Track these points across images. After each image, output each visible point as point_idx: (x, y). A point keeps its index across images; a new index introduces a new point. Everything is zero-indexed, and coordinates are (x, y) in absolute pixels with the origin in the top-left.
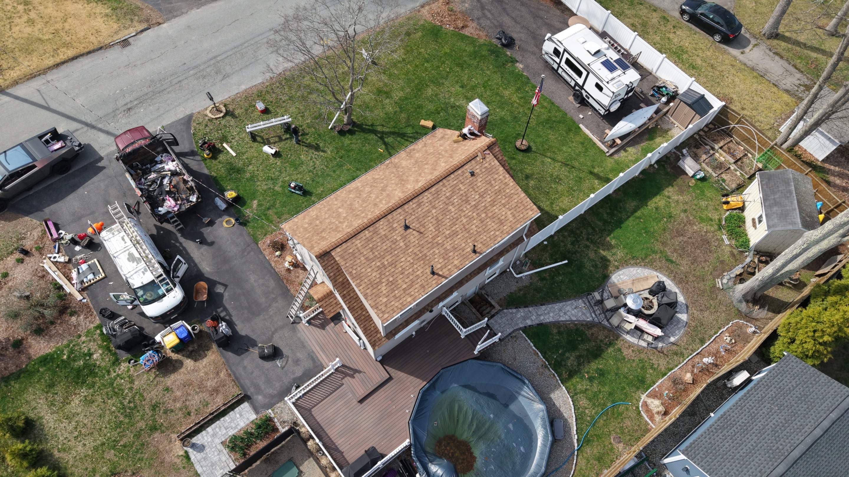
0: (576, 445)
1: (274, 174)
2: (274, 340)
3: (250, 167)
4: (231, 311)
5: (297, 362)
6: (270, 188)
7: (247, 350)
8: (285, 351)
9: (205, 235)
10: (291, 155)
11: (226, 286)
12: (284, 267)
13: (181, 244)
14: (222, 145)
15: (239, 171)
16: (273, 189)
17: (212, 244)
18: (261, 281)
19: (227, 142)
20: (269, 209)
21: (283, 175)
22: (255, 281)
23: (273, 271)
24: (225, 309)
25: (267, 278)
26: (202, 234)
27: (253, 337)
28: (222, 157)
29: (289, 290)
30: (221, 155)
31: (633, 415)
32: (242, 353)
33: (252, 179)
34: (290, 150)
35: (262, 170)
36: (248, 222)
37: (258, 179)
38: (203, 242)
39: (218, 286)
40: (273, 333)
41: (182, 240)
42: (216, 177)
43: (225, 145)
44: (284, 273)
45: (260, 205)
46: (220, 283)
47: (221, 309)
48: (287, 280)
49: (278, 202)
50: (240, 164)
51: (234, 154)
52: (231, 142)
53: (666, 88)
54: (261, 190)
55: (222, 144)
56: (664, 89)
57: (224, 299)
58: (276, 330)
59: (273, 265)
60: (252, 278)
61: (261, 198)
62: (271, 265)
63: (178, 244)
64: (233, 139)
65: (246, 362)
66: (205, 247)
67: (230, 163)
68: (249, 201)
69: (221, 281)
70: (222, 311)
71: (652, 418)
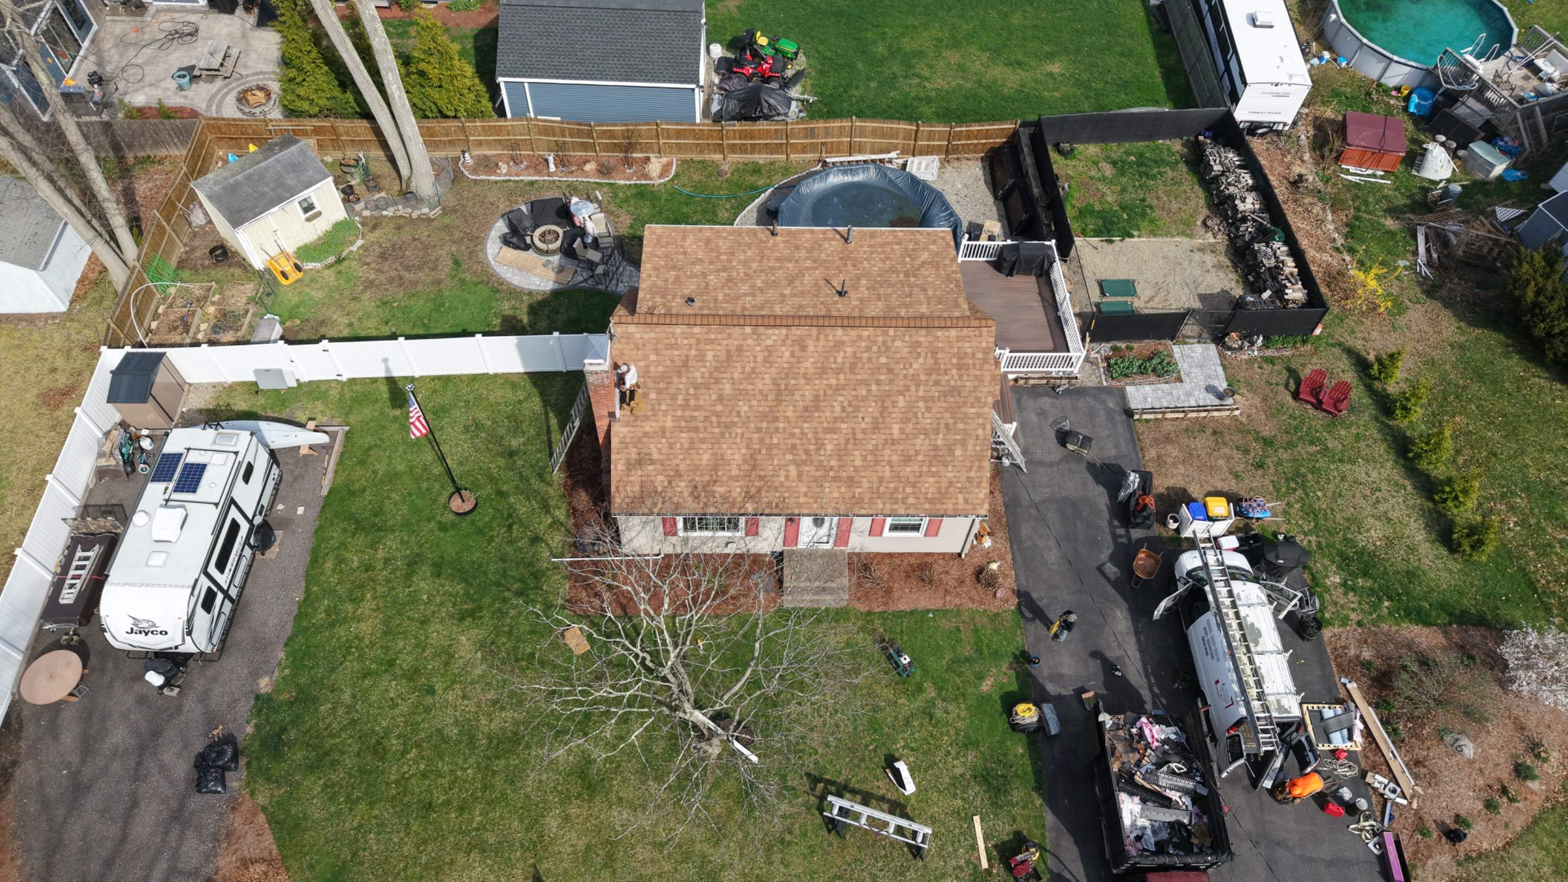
0: (769, 191)
1: (921, 725)
2: (1060, 455)
3: (958, 771)
4: (1107, 530)
5: (1042, 413)
6: (944, 700)
7: (1105, 464)
8: (1052, 435)
9: (1101, 678)
10: (867, 746)
11: (1100, 569)
12: (994, 542)
13: (1151, 690)
14: (991, 866)
15: (984, 777)
16: (939, 695)
17: (1096, 654)
18: (1041, 543)
19: (977, 866)
20: (967, 660)
21: (905, 711)
22: (1050, 550)
23: (1015, 547)
24: (1115, 537)
25: (1030, 543)
26: (1106, 684)
27: (1087, 475)
28: (1005, 831)
29: (1006, 505)
30: (1006, 838)
31: (684, 180)
32: (1113, 465)
33: (969, 744)
34: (863, 760)
35: (938, 747)
36: (1015, 657)
37: (957, 734)
38: (1109, 667)
39: (1112, 577)
40: (1058, 464)
41: (1146, 694)
42: (1033, 789)
43: (985, 864)
44: (1000, 534)
45: (980, 677)
46: (1108, 579)
47: (1120, 540)
48: (999, 520)
49: (944, 662)
50: (976, 792)
51: (977, 819)
52: (968, 862)
53: (122, 446)
54: (963, 706)
55: (988, 872)
56: (124, 450)
57: (1110, 551)
58: (1051, 465)
59: (1009, 557)
60: (1052, 556)
61: (971, 690)
62: (1013, 559)
63: (1156, 690)
64: (960, 868)
65: (1113, 452)
66: (1110, 655)
67: (992, 804)
68: (996, 697)
69: (1104, 581)
70: (1121, 536)
71: (670, 164)
